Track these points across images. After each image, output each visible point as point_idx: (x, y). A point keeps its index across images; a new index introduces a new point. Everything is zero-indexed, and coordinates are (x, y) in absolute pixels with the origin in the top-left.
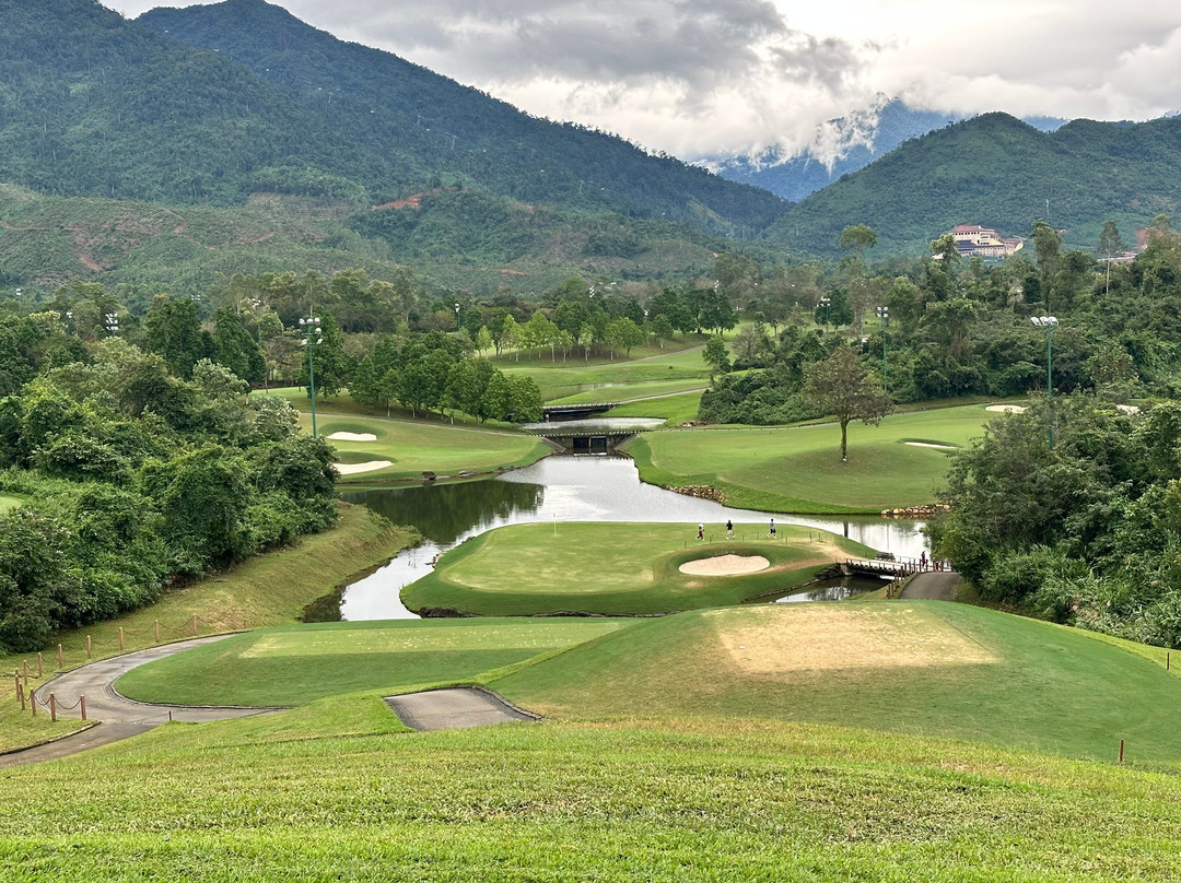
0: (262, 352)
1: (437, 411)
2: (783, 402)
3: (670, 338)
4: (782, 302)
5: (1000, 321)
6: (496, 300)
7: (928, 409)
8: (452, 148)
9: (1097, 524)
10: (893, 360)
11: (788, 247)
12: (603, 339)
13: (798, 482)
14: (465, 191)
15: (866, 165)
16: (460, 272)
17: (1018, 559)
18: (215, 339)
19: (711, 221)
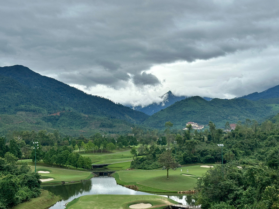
0: (21, 151)
1: (65, 166)
2: (151, 164)
3: (122, 148)
4: (149, 139)
5: (202, 145)
6: (79, 138)
7: (186, 166)
8: (68, 101)
9: (236, 197)
10: (178, 154)
11: (149, 126)
12: (106, 148)
13: (156, 184)
14: (71, 111)
15: (167, 107)
16: (69, 131)
17: (217, 205)
18: (9, 147)
19: (130, 119)
